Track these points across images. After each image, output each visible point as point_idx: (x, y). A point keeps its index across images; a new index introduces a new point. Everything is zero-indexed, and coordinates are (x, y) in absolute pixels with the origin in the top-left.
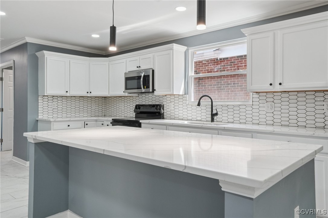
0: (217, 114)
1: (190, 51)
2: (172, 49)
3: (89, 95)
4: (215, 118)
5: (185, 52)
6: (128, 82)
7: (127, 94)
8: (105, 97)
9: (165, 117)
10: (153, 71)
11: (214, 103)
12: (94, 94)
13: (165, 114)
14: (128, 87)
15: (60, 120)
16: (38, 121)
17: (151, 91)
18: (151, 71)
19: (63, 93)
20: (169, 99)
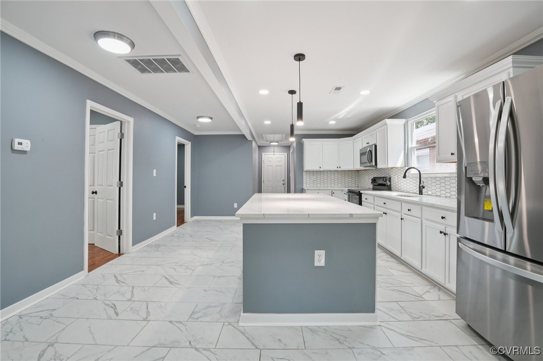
0: (424, 187)
1: (409, 123)
2: (386, 124)
3: (339, 169)
4: (424, 190)
5: (405, 125)
6: (362, 157)
7: (362, 168)
8: (358, 171)
9: (392, 189)
10: (376, 146)
11: (422, 175)
12: (343, 168)
13: (392, 186)
14: (362, 162)
15: (313, 188)
16: (303, 189)
17: (374, 164)
18: (374, 146)
19: (317, 168)
20: (394, 171)
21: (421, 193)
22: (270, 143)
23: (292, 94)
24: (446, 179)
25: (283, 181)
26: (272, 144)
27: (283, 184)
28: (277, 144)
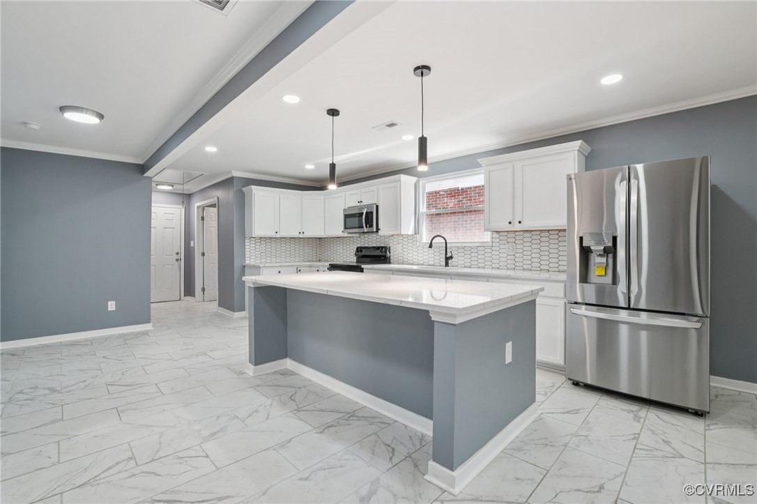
0: (451, 257)
1: (421, 182)
2: (399, 181)
3: (301, 236)
4: (450, 261)
5: (415, 184)
6: (348, 219)
7: (346, 235)
8: (320, 238)
9: (392, 261)
10: (377, 207)
11: (448, 244)
12: (307, 234)
13: (391, 258)
14: (347, 226)
15: (270, 265)
16: (244, 266)
17: (375, 230)
18: (375, 206)
19: (272, 234)
20: (396, 240)
21: (447, 264)
22: (157, 185)
23: (333, 115)
24: (479, 249)
25: (177, 254)
26: (159, 187)
27: (177, 260)
28: (170, 188)
